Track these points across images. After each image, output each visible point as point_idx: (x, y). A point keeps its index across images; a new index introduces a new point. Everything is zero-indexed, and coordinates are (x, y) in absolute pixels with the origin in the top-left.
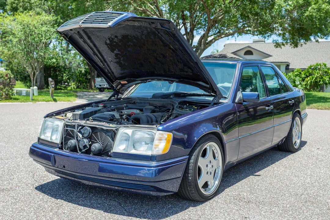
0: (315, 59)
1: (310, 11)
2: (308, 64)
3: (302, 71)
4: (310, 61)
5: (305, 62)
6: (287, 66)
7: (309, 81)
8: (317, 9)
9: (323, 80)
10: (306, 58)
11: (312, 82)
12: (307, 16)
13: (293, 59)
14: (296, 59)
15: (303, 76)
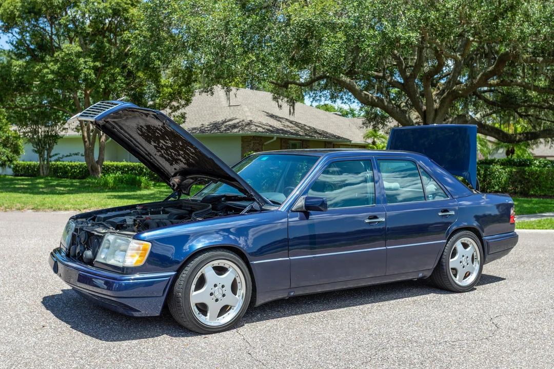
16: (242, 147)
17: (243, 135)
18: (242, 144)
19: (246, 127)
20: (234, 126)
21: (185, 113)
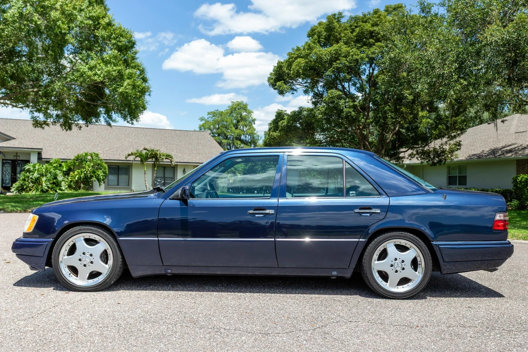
0: (76, 147)
1: (126, 87)
2: (68, 154)
3: (62, 162)
4: (69, 149)
5: (62, 150)
6: (39, 154)
7: (77, 176)
8: (131, 85)
9: (95, 175)
10: (63, 144)
11: (81, 177)
12: (121, 92)
13: (43, 144)
14: (48, 145)
15: (65, 169)
16: (517, 171)
17: (517, 159)
18: (517, 168)
19: (520, 151)
20: (510, 151)
21: (460, 141)
